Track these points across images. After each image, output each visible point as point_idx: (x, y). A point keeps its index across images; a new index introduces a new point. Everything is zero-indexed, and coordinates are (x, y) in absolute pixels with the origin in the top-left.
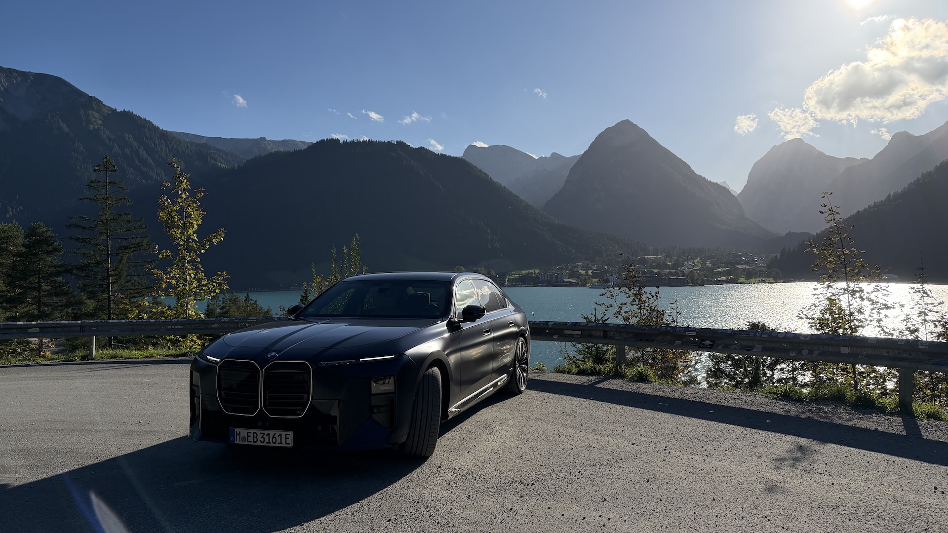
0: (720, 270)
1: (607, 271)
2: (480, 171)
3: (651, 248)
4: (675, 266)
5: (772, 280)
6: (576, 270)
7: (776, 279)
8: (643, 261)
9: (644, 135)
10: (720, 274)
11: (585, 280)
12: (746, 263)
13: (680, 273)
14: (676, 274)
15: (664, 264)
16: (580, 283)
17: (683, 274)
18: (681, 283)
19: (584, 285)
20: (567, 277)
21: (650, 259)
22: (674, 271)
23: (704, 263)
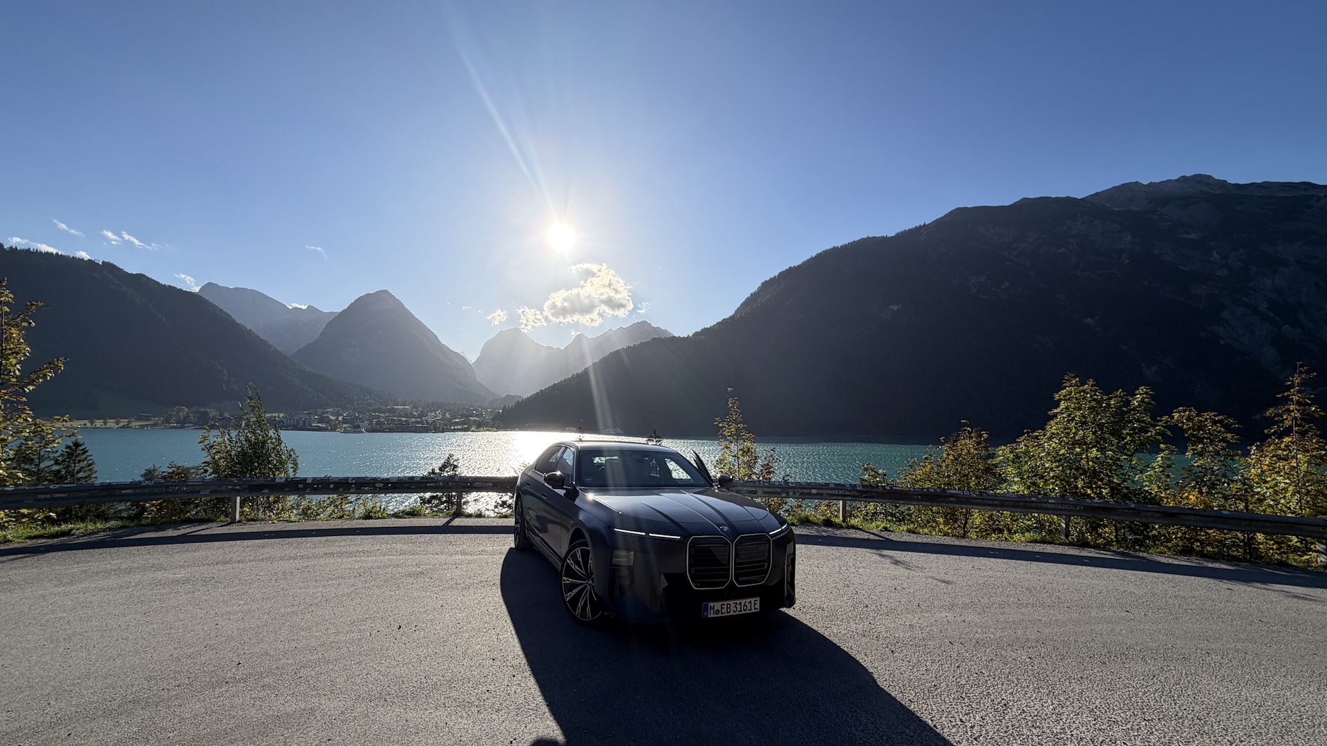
0: (457, 420)
1: (357, 418)
2: (221, 310)
3: (400, 400)
4: (421, 416)
5: (495, 429)
6: (326, 415)
7: (498, 429)
8: (393, 411)
9: (400, 306)
10: (456, 423)
11: (335, 425)
12: (477, 416)
13: (425, 422)
14: (421, 422)
15: (411, 413)
16: (329, 428)
17: (428, 423)
18: (426, 430)
19: (333, 430)
20: (316, 422)
21: (398, 409)
22: (419, 420)
23: (444, 415)
